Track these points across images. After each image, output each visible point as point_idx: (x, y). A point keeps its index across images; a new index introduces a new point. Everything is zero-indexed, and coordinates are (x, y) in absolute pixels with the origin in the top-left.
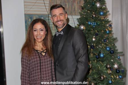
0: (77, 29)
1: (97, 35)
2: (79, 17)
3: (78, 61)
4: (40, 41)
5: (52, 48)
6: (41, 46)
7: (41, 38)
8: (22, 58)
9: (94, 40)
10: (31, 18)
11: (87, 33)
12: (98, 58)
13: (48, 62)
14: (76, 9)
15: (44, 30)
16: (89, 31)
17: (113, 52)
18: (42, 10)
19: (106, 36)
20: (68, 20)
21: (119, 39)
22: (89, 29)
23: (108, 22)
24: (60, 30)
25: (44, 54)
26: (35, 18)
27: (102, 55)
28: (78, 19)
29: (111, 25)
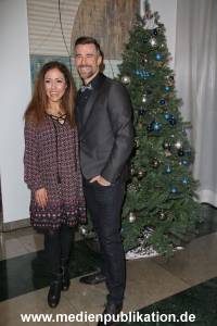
0: (118, 82)
1: (149, 93)
2: (121, 62)
3: (116, 136)
4: (55, 99)
5: (75, 111)
7: (57, 95)
8: (26, 129)
9: (144, 100)
10: (41, 62)
11: (134, 90)
12: (150, 129)
13: (69, 136)
14: (117, 49)
16: (137, 85)
17: (174, 122)
18: (59, 48)
19: (164, 96)
20: (102, 66)
21: (185, 100)
22: (137, 82)
23: (168, 71)
24: (87, 81)
25: (62, 122)
26: (47, 61)
27: (157, 127)
28: (118, 66)
29: (172, 78)
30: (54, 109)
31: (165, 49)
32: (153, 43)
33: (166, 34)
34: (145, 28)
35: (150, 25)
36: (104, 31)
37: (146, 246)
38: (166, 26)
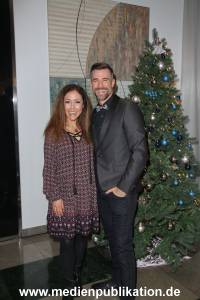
1: (157, 111)
2: (131, 83)
4: (73, 118)
6: (75, 126)
9: (153, 118)
10: (59, 83)
11: (143, 108)
12: (159, 145)
14: (127, 71)
15: (82, 102)
16: (146, 104)
17: (181, 138)
18: (76, 71)
19: (171, 113)
22: (146, 101)
23: (175, 91)
25: (78, 138)
26: (64, 84)
27: (165, 142)
28: (129, 86)
29: (179, 97)
30: (72, 127)
31: (172, 71)
32: (161, 66)
33: (173, 58)
34: (154, 53)
35: (158, 50)
36: (116, 56)
37: (154, 254)
38: (172, 51)
